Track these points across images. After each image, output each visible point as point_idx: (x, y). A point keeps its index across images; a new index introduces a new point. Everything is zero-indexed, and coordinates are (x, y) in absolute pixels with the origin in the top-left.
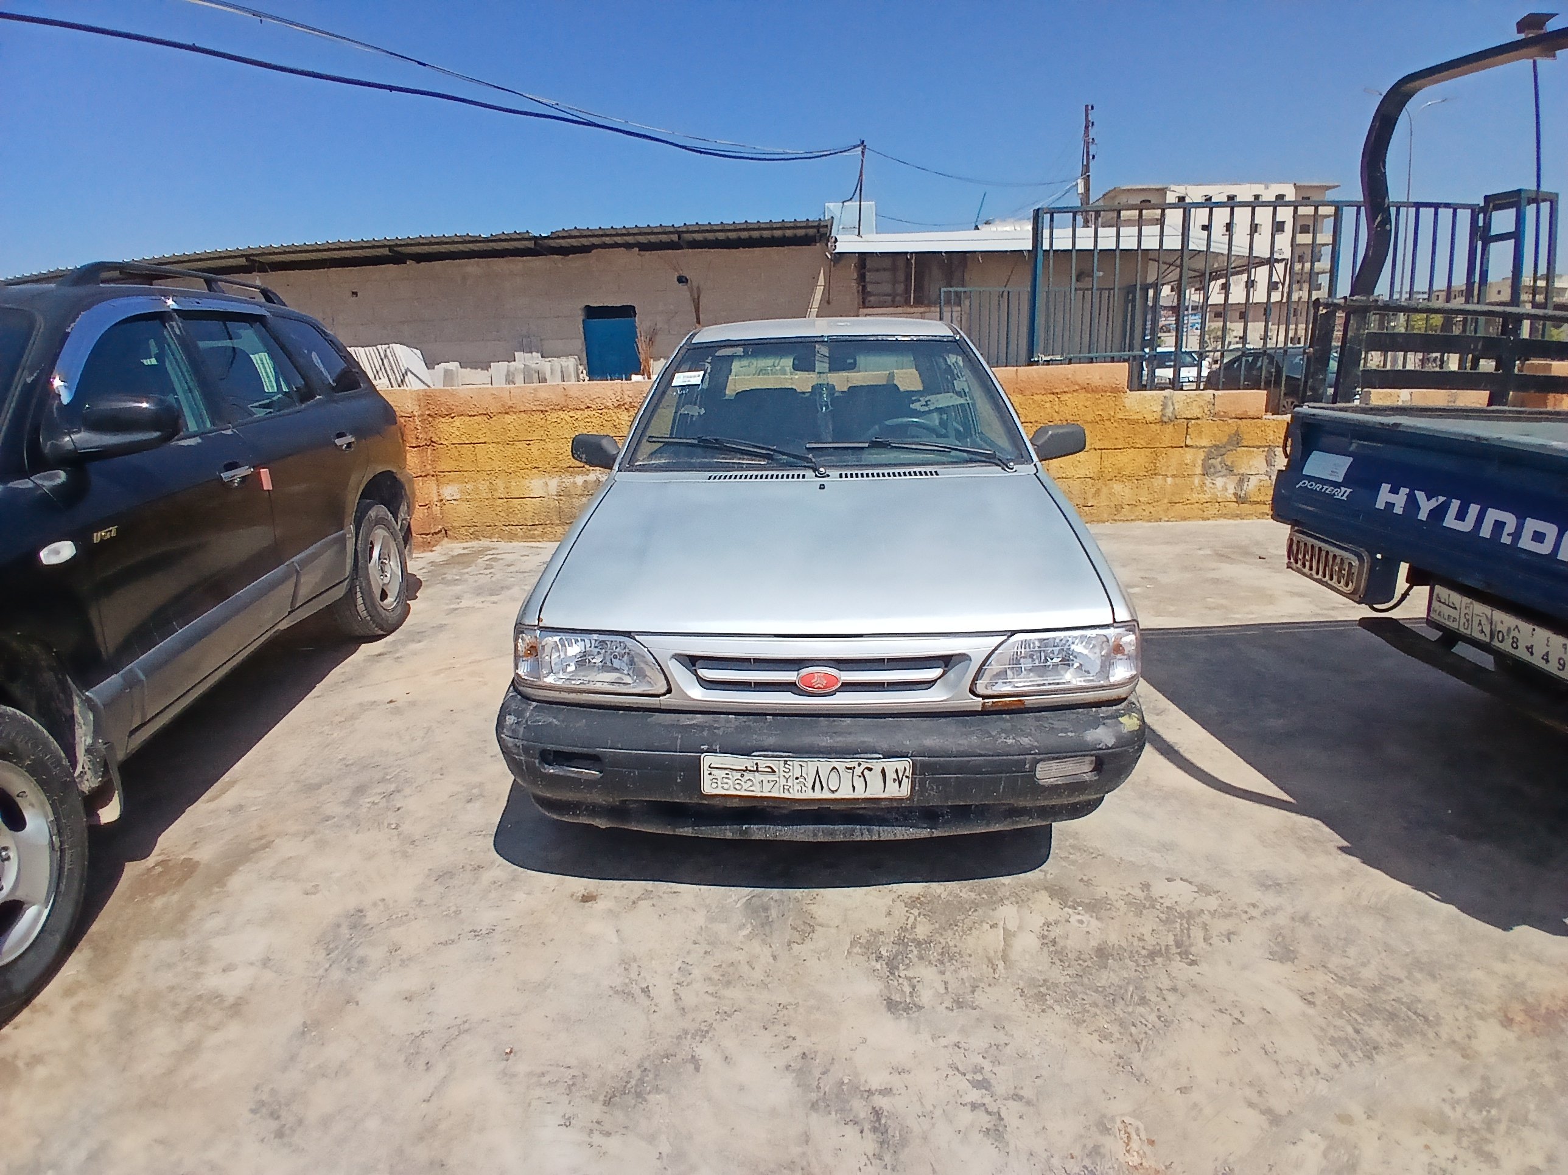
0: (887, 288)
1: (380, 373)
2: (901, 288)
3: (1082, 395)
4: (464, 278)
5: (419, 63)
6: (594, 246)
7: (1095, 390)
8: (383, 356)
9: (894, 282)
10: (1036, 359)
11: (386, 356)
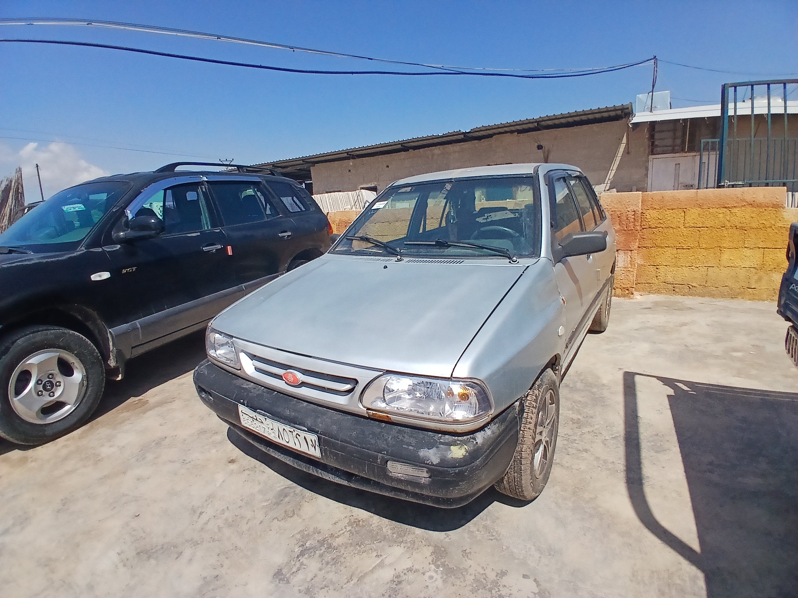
0: (669, 142)
1: (356, 203)
2: (678, 141)
3: (749, 209)
4: (433, 155)
5: (369, 59)
6: (495, 134)
7: (759, 206)
8: (358, 195)
9: (675, 138)
10: (723, 184)
11: (359, 195)
